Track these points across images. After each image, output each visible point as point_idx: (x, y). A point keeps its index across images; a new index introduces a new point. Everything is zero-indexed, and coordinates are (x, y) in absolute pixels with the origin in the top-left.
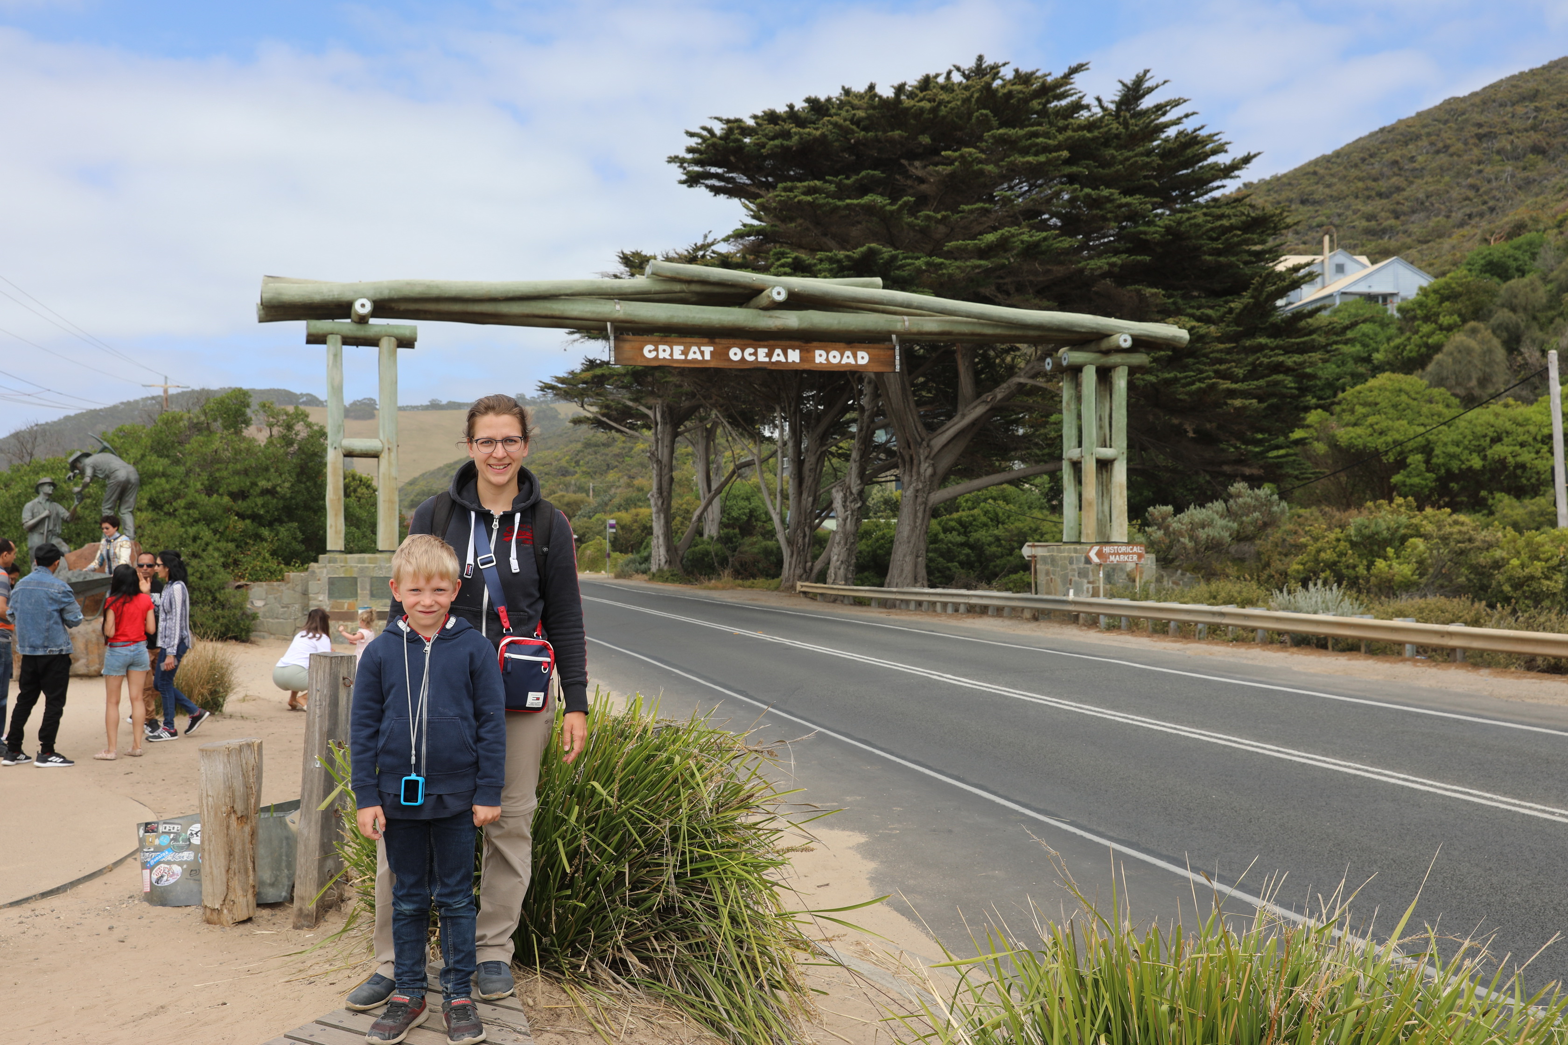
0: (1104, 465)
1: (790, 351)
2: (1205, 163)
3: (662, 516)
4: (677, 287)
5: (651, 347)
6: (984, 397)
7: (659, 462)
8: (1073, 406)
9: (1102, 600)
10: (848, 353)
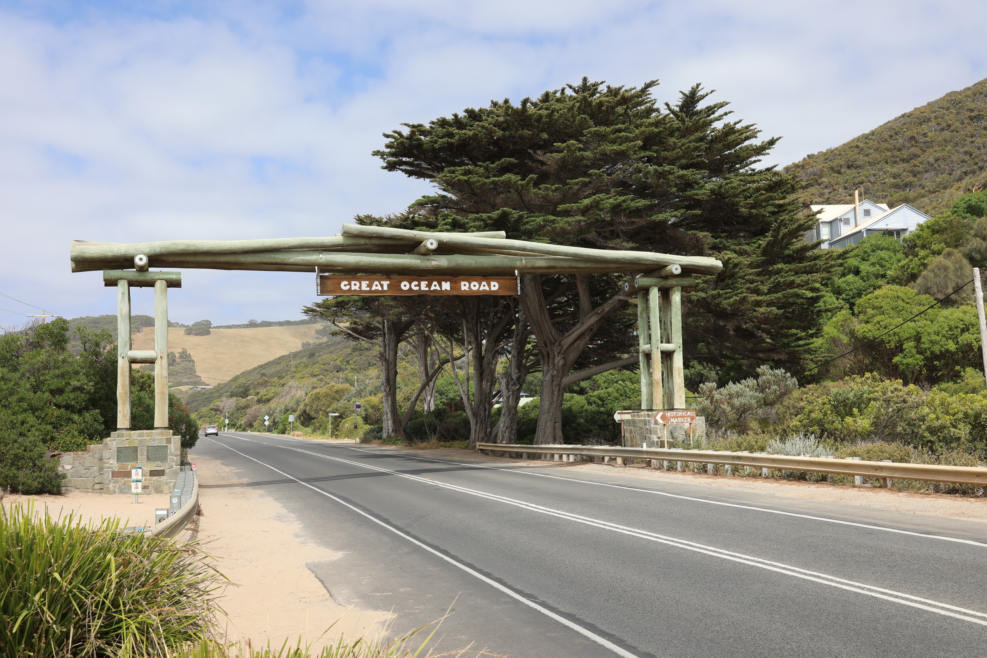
0: (667, 356)
1: (443, 283)
2: (743, 145)
3: (390, 398)
4: (362, 241)
5: (346, 283)
6: (596, 309)
7: (386, 361)
8: (645, 315)
9: (666, 450)
10: (484, 283)
